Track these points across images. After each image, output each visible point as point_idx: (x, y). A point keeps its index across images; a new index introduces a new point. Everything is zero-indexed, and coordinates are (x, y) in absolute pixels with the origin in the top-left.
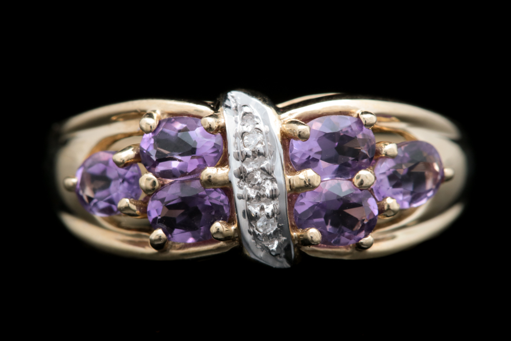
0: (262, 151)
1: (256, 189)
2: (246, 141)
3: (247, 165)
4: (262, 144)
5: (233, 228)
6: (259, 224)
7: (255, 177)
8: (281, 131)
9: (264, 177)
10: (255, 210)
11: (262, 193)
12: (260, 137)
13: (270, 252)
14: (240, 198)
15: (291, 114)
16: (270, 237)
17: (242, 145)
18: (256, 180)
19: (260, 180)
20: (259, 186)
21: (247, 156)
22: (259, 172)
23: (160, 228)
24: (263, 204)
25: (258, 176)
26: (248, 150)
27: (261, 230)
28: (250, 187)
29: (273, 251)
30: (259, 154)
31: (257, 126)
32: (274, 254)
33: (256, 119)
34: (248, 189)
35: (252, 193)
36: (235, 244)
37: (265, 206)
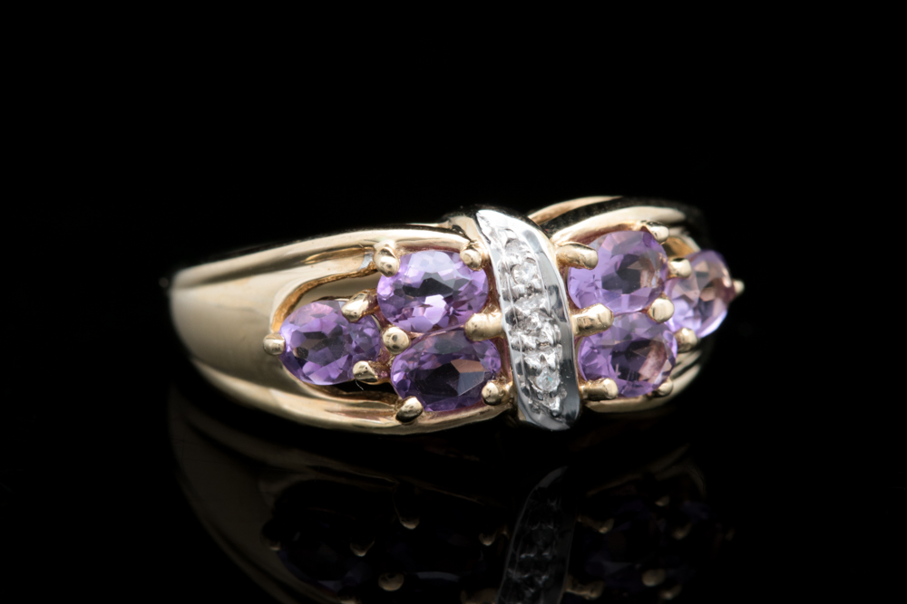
0: (538, 286)
1: (534, 335)
2: (516, 276)
3: (521, 306)
4: (537, 277)
5: (507, 387)
6: (540, 379)
7: (533, 321)
8: (558, 258)
9: (543, 319)
10: (533, 362)
11: (542, 340)
12: (533, 269)
13: (551, 413)
14: (516, 348)
15: (563, 235)
16: (552, 395)
17: (512, 281)
18: (535, 324)
19: (539, 325)
20: (538, 332)
21: (521, 295)
22: (537, 314)
23: (413, 395)
24: (542, 353)
25: (536, 319)
26: (521, 288)
27: (541, 387)
28: (527, 334)
29: (554, 411)
30: (537, 291)
31: (529, 255)
32: (555, 414)
33: (522, 246)
34: (524, 337)
35: (530, 341)
36: (507, 407)
37: (546, 356)
